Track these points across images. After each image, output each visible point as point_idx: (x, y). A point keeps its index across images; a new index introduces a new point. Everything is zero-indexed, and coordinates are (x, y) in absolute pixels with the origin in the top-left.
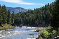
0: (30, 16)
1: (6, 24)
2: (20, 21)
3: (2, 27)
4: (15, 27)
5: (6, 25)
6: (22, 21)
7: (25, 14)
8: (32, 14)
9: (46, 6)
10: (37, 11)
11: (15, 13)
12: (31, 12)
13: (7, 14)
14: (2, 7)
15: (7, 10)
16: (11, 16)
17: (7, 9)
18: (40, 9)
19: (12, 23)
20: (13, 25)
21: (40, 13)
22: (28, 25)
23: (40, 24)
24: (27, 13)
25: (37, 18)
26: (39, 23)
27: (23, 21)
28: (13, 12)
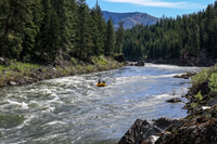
0: (166, 37)
1: (102, 57)
2: (139, 50)
3: (92, 63)
4: (125, 64)
5: (102, 60)
6: (143, 48)
7: (153, 30)
8: (171, 32)
9: (209, 7)
10: (185, 23)
11: (125, 28)
12: (168, 24)
13: (104, 30)
14: (93, 13)
15: (106, 19)
16: (114, 35)
17: (104, 17)
18: (194, 16)
19: (117, 55)
20: (119, 59)
21: (192, 26)
22: (161, 59)
23: (193, 58)
24: (158, 29)
25: (185, 41)
26: (191, 55)
27: (147, 48)
28: (121, 24)
